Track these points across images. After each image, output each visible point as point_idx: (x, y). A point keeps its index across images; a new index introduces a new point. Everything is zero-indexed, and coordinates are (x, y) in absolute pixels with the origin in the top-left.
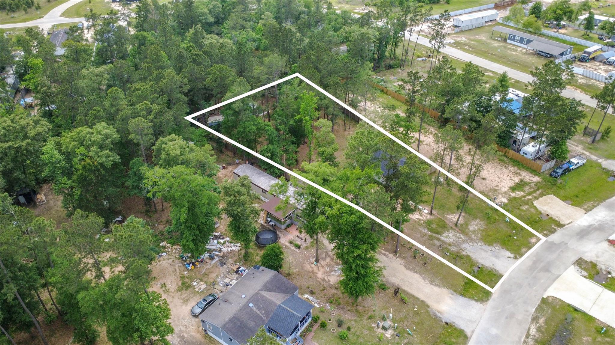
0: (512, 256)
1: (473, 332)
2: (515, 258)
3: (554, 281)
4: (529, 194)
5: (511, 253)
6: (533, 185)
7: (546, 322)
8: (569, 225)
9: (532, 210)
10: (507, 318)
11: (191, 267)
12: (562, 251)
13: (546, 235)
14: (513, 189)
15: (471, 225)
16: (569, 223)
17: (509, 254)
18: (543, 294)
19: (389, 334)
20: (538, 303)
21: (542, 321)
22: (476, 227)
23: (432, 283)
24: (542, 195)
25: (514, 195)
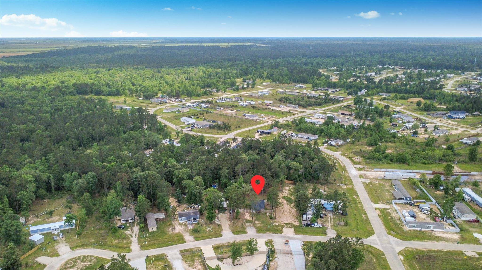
1: (224, 237)
4: (287, 226)
5: (257, 232)
6: (293, 225)
8: (283, 234)
10: (234, 238)
11: (188, 208)
12: (270, 237)
13: (273, 233)
14: (285, 224)
15: (258, 224)
16: (285, 234)
19: (208, 230)
24: (291, 227)
25: (282, 224)
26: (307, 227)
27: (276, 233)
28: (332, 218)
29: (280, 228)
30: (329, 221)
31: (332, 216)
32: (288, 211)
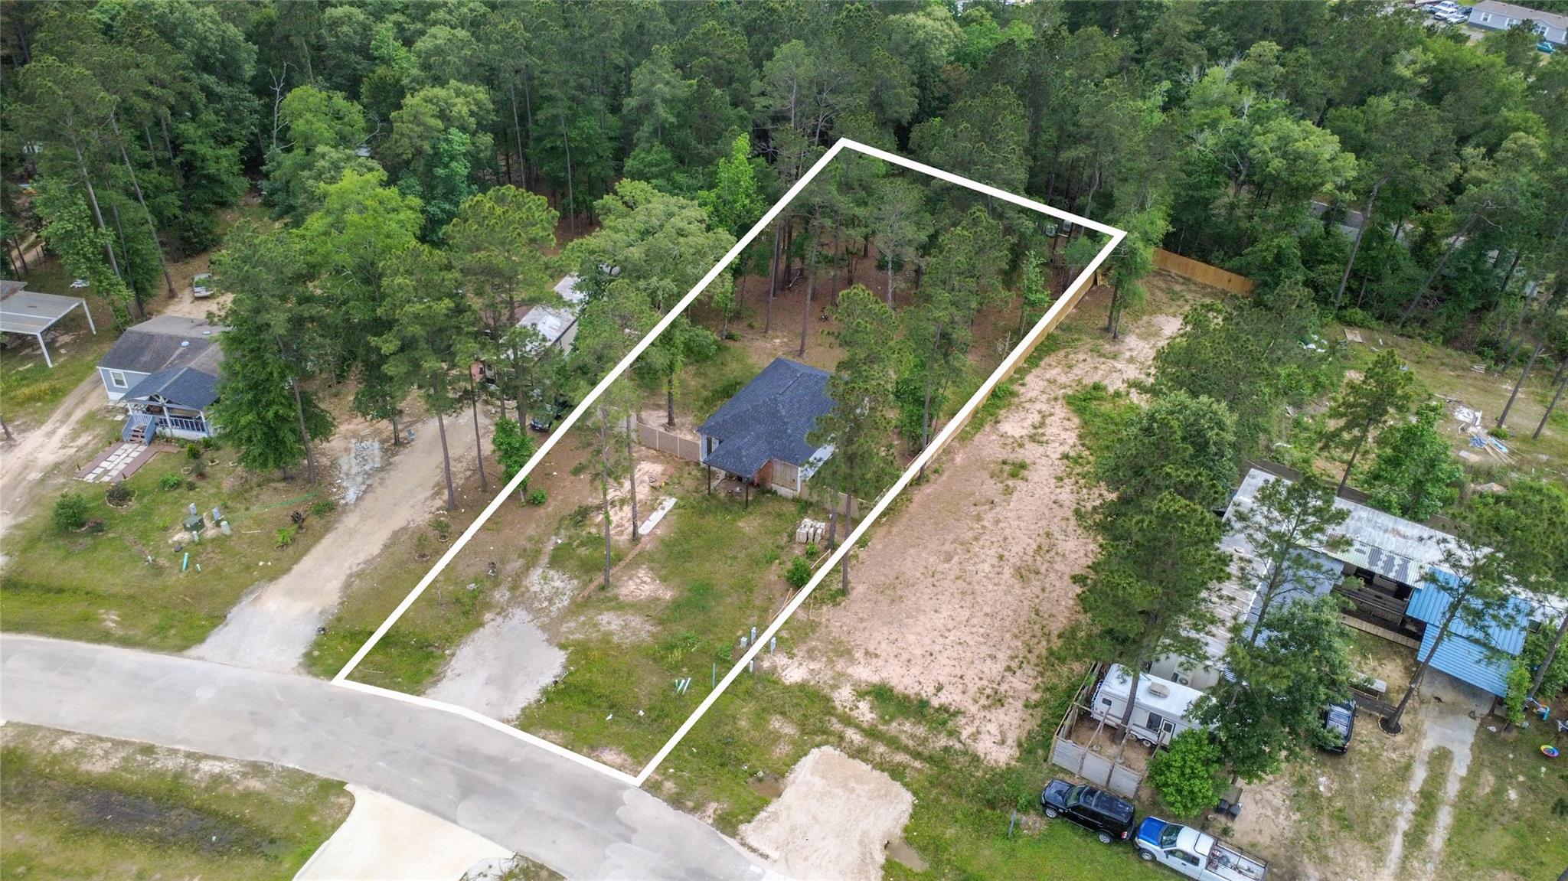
1: (199, 658)
3: (427, 808)
4: (872, 733)
6: (943, 741)
7: (247, 795)
8: (744, 851)
9: (782, 750)
10: (252, 713)
12: (577, 827)
13: (652, 787)
15: (620, 615)
16: (754, 850)
18: (357, 782)
20: (323, 773)
21: (255, 784)
23: (359, 575)
25: (843, 696)
26: (1072, 837)
27: (676, 802)
28: (1452, 789)
29: (776, 738)
30: (1388, 826)
31: (1460, 767)
32: (1022, 545)
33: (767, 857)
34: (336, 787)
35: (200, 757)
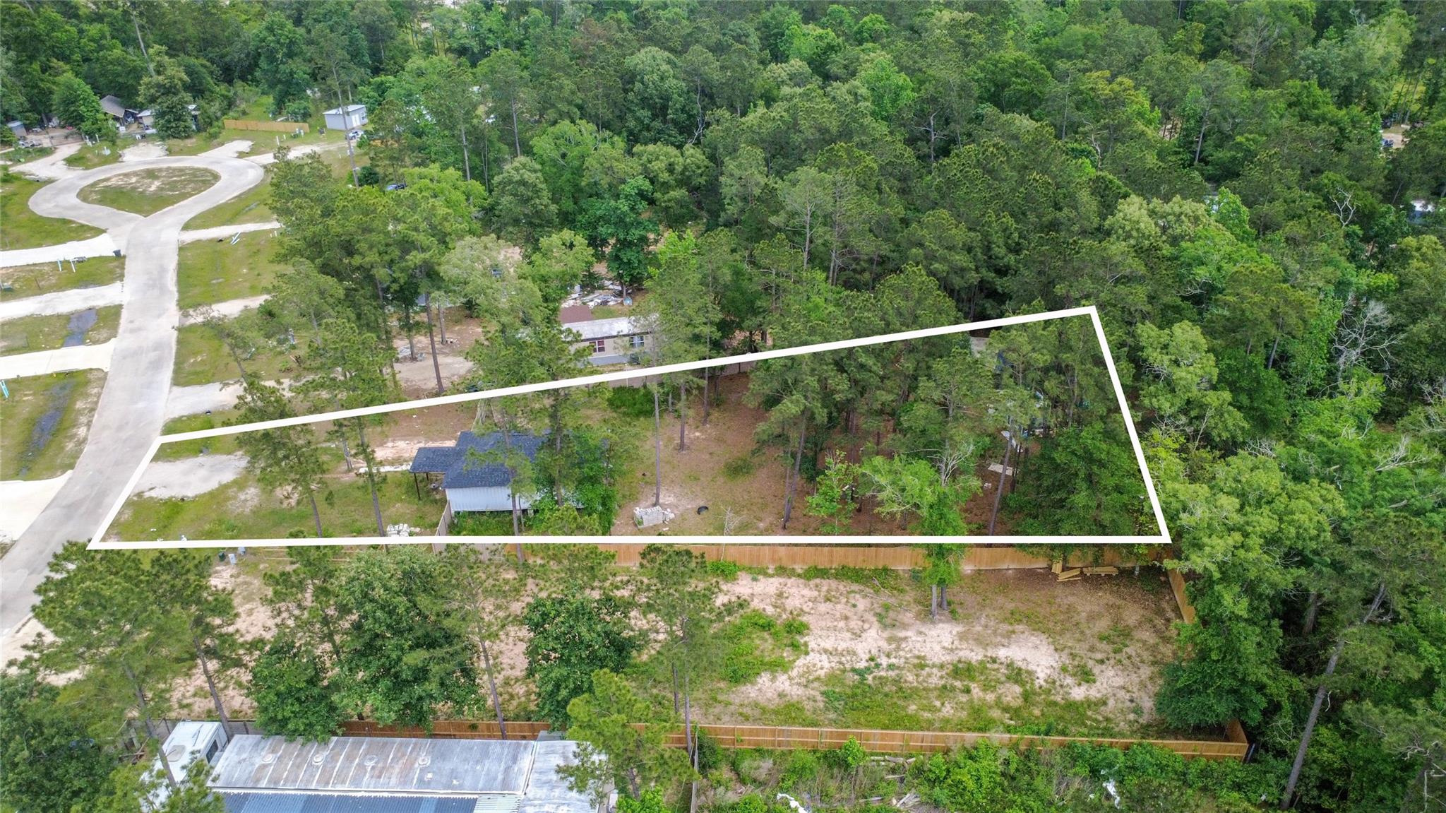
0: (147, 495)
2: (140, 495)
3: (55, 500)
5: (151, 498)
15: (256, 495)
16: (24, 624)
17: (153, 494)
18: (74, 472)
21: (70, 446)
22: (242, 497)
33: (18, 631)
34: (71, 466)
35: (89, 424)
